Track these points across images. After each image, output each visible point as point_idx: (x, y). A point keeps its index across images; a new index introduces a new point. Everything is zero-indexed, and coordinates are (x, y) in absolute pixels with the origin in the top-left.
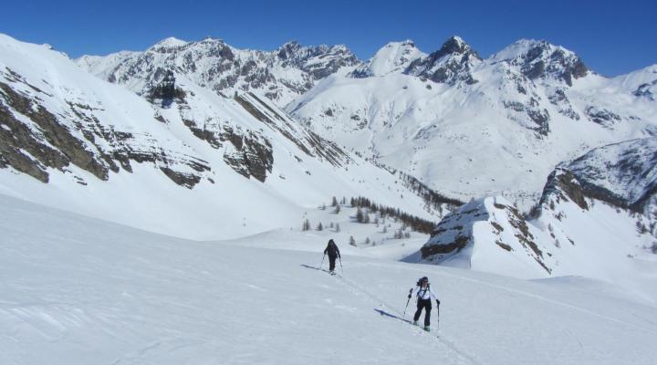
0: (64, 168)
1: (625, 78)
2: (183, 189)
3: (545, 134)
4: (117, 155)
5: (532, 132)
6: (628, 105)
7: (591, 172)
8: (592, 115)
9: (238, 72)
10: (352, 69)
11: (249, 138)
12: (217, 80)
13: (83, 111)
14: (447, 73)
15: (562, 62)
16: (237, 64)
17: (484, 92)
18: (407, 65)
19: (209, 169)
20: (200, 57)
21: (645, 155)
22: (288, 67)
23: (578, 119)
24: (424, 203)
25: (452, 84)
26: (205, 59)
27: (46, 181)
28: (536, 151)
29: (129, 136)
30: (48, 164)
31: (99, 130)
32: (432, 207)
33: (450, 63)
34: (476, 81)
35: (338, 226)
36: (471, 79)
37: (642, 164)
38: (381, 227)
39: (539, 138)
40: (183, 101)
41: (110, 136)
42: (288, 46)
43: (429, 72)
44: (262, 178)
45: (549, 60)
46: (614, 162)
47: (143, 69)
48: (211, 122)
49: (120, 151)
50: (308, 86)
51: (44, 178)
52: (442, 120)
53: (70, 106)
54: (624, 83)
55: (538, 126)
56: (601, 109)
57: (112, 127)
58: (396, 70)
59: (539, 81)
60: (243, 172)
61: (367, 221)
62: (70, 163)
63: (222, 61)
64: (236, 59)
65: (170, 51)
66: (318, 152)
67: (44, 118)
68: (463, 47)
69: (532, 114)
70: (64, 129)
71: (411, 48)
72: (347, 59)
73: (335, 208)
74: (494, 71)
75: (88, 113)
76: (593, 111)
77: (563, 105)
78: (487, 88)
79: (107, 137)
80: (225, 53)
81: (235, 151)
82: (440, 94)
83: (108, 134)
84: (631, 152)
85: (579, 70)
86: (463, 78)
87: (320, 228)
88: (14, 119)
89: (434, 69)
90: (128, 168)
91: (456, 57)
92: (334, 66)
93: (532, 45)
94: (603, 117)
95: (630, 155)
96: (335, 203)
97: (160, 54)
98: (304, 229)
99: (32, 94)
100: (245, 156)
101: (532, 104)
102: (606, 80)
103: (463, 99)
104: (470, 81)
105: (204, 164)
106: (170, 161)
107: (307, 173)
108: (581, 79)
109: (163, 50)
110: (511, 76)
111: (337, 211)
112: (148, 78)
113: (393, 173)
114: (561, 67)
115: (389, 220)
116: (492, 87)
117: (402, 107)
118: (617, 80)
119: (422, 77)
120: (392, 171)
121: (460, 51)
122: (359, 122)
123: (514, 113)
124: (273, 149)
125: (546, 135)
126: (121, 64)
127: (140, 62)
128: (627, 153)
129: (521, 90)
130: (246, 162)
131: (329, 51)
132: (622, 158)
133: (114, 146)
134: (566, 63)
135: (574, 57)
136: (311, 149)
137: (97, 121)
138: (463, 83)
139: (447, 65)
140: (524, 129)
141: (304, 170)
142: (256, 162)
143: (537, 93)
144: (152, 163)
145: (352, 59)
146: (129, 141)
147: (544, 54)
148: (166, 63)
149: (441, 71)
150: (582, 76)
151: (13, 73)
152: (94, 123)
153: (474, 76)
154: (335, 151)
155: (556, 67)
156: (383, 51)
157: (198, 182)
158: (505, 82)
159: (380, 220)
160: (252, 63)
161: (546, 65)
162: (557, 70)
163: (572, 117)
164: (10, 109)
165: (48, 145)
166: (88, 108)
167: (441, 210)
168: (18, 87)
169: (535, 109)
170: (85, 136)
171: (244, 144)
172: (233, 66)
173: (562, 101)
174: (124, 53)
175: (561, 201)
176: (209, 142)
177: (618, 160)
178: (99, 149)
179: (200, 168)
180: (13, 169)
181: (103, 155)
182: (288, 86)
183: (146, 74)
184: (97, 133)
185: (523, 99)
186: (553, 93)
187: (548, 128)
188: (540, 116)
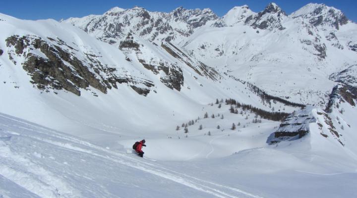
0: (87, 88)
2: (142, 96)
3: (324, 57)
4: (110, 80)
5: (316, 56)
7: (351, 79)
8: (351, 46)
9: (153, 26)
10: (214, 22)
11: (172, 68)
12: (141, 30)
13: (93, 58)
14: (267, 24)
15: (333, 16)
16: (152, 21)
17: (290, 34)
18: (244, 19)
19: (153, 85)
20: (132, 17)
22: (178, 21)
23: (342, 49)
24: (261, 100)
25: (271, 30)
26: (135, 18)
27: (80, 95)
28: (319, 67)
29: (114, 70)
30: (79, 86)
31: (101, 68)
32: (265, 102)
33: (269, 18)
34: (285, 28)
35: (223, 116)
36: (282, 27)
38: (245, 116)
39: (320, 60)
40: (138, 50)
41: (106, 71)
42: (179, 10)
43: (257, 23)
44: (179, 89)
45: (326, 15)
47: (102, 25)
48: (153, 60)
49: (111, 78)
50: (191, 32)
51: (79, 94)
52: (266, 50)
53: (86, 55)
55: (320, 53)
56: (356, 42)
57: (107, 65)
58: (238, 22)
59: (319, 27)
60: (170, 86)
61: (237, 113)
62: (89, 86)
63: (144, 19)
64: (151, 18)
65: (116, 14)
66: (205, 73)
67: (77, 63)
68: (277, 9)
69: (316, 47)
70: (86, 68)
71: (247, 10)
72: (211, 17)
73: (218, 105)
74: (294, 22)
75: (95, 59)
76: (352, 44)
77: (333, 41)
78: (291, 32)
79: (105, 71)
80: (146, 15)
81: (166, 75)
82: (264, 35)
83: (105, 69)
85: (343, 21)
86: (277, 27)
87: (213, 117)
88: (63, 64)
89: (260, 22)
90: (116, 87)
91: (273, 15)
92: (204, 20)
93: (316, 6)
96: (217, 103)
97: (111, 16)
98: (205, 118)
99: (70, 51)
100: (170, 78)
101: (316, 41)
103: (277, 38)
105: (151, 83)
106: (135, 82)
107: (201, 85)
108: (344, 25)
109: (112, 14)
110: (304, 25)
111: (220, 107)
112: (105, 29)
113: (244, 83)
114: (333, 19)
115: (248, 112)
116: (294, 32)
117: (242, 43)
119: (254, 26)
120: (243, 82)
121: (276, 11)
122: (219, 52)
123: (306, 46)
124: (183, 73)
126: (90, 22)
127: (100, 21)
129: (310, 33)
130: (171, 81)
131: (201, 12)
133: (108, 76)
134: (335, 16)
135: (340, 13)
136: (202, 72)
137: (100, 63)
138: (277, 29)
139: (268, 19)
140: (312, 55)
141: (199, 84)
142: (176, 81)
143: (319, 34)
144: (126, 83)
145: (214, 16)
146: (115, 72)
147: (323, 11)
148: (114, 21)
149: (264, 22)
151: (61, 40)
152: (98, 64)
154: (213, 72)
155: (330, 19)
157: (149, 92)
158: (301, 29)
159: (244, 112)
160: (160, 20)
161: (324, 18)
163: (339, 48)
164: (62, 60)
165: (79, 77)
166: (94, 56)
167: (270, 103)
168: (64, 48)
169: (318, 43)
170: (95, 71)
171: (170, 72)
172: (150, 22)
173: (333, 39)
174: (92, 16)
175: (342, 102)
176: (152, 71)
178: (102, 77)
179: (149, 85)
180: (65, 90)
181: (104, 81)
182: (180, 32)
183: (104, 27)
184: (100, 69)
185: (311, 38)
186: (328, 35)
187: (325, 54)
188: (321, 48)
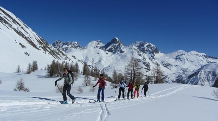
1: (171, 54)
5: (144, 69)
6: (174, 62)
8: (163, 65)
14: (113, 50)
15: (151, 48)
17: (127, 55)
18: (99, 48)
21: (185, 77)
23: (159, 66)
25: (115, 53)
34: (124, 52)
37: (184, 80)
39: (147, 72)
45: (147, 47)
46: (175, 80)
52: (112, 65)
54: (171, 55)
55: (146, 67)
56: (166, 63)
66: (44, 48)
69: (144, 63)
71: (100, 43)
72: (77, 46)
74: (130, 49)
76: (164, 63)
77: (154, 61)
78: (128, 54)
82: (111, 56)
84: (180, 76)
85: (156, 51)
86: (119, 51)
89: (108, 48)
91: (116, 44)
93: (141, 43)
94: (167, 65)
95: (180, 77)
102: (165, 55)
103: (119, 58)
104: (122, 52)
110: (136, 50)
114: (151, 50)
116: (129, 54)
117: (97, 60)
118: (168, 55)
119: (104, 50)
121: (117, 42)
123: (138, 63)
125: (150, 71)
128: (179, 77)
129: (140, 55)
131: (71, 43)
132: (177, 78)
134: (152, 48)
135: (155, 47)
139: (113, 47)
140: (142, 68)
143: (145, 56)
145: (79, 46)
147: (145, 45)
149: (111, 49)
150: (157, 53)
153: (123, 50)
155: (149, 50)
156: (90, 43)
158: (134, 52)
161: (146, 49)
162: (150, 50)
163: (157, 65)
169: (145, 61)
173: (154, 59)
177: (176, 79)
185: (141, 58)
186: (150, 57)
187: (150, 68)
188: (147, 64)
